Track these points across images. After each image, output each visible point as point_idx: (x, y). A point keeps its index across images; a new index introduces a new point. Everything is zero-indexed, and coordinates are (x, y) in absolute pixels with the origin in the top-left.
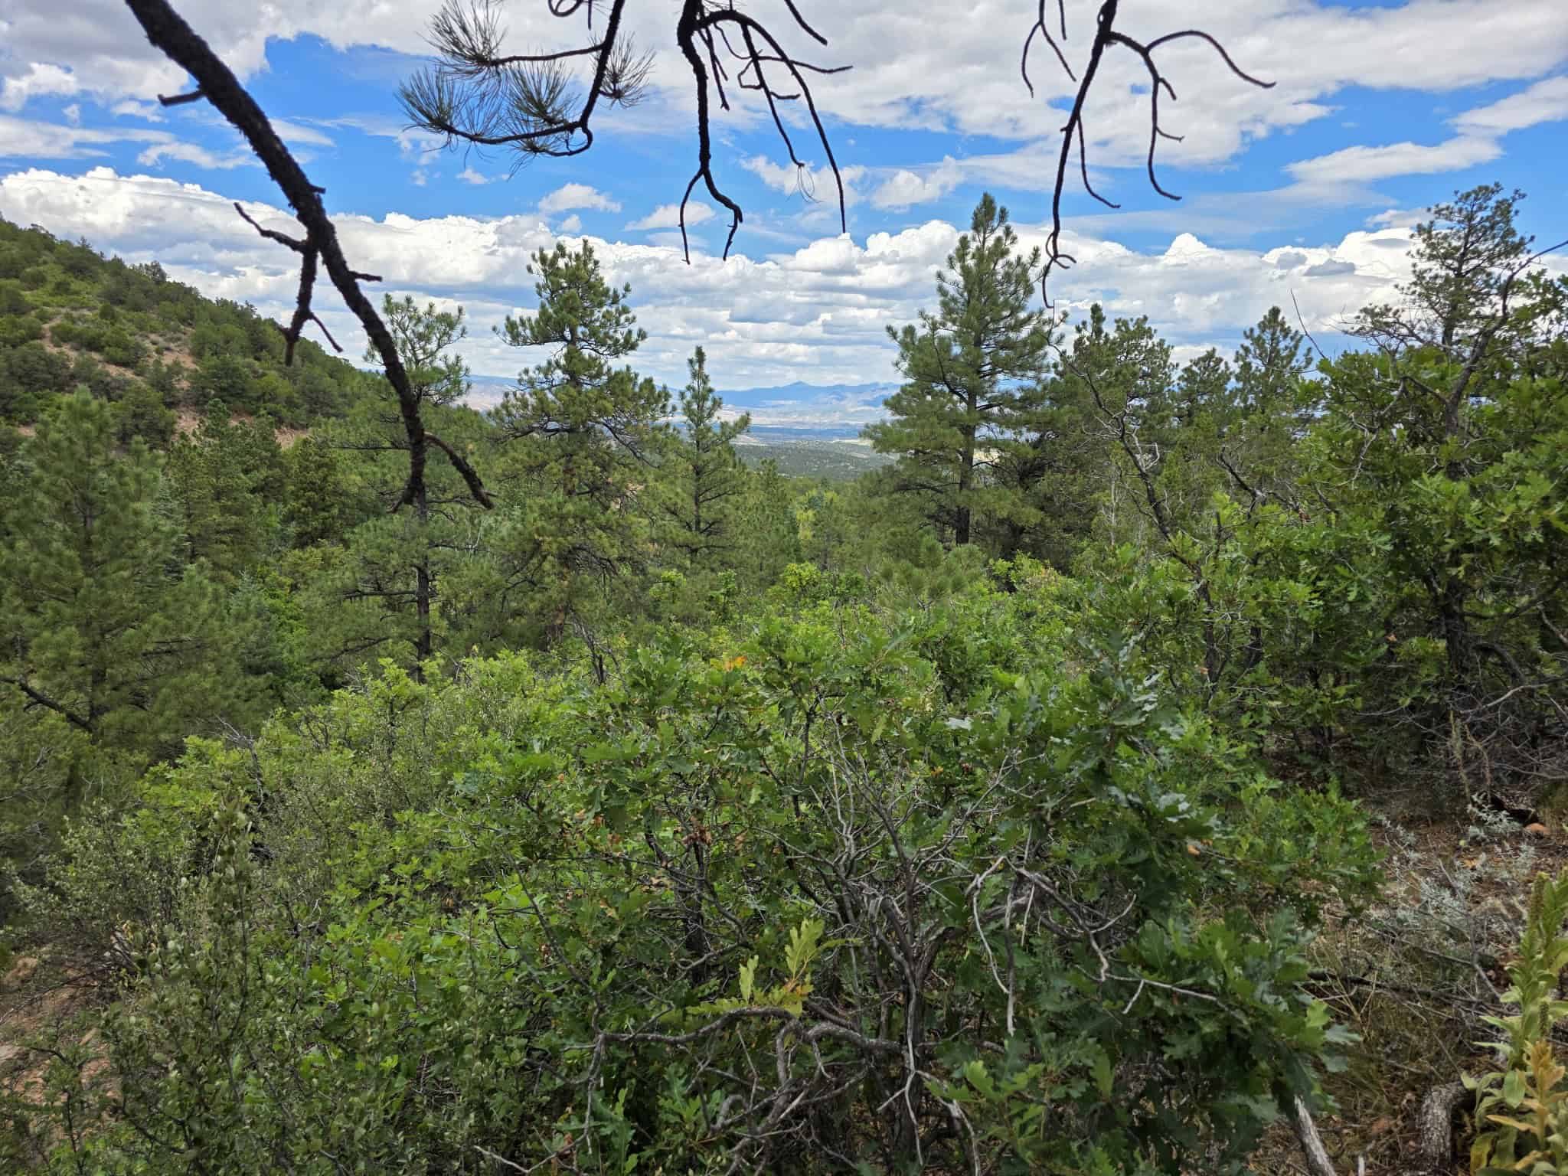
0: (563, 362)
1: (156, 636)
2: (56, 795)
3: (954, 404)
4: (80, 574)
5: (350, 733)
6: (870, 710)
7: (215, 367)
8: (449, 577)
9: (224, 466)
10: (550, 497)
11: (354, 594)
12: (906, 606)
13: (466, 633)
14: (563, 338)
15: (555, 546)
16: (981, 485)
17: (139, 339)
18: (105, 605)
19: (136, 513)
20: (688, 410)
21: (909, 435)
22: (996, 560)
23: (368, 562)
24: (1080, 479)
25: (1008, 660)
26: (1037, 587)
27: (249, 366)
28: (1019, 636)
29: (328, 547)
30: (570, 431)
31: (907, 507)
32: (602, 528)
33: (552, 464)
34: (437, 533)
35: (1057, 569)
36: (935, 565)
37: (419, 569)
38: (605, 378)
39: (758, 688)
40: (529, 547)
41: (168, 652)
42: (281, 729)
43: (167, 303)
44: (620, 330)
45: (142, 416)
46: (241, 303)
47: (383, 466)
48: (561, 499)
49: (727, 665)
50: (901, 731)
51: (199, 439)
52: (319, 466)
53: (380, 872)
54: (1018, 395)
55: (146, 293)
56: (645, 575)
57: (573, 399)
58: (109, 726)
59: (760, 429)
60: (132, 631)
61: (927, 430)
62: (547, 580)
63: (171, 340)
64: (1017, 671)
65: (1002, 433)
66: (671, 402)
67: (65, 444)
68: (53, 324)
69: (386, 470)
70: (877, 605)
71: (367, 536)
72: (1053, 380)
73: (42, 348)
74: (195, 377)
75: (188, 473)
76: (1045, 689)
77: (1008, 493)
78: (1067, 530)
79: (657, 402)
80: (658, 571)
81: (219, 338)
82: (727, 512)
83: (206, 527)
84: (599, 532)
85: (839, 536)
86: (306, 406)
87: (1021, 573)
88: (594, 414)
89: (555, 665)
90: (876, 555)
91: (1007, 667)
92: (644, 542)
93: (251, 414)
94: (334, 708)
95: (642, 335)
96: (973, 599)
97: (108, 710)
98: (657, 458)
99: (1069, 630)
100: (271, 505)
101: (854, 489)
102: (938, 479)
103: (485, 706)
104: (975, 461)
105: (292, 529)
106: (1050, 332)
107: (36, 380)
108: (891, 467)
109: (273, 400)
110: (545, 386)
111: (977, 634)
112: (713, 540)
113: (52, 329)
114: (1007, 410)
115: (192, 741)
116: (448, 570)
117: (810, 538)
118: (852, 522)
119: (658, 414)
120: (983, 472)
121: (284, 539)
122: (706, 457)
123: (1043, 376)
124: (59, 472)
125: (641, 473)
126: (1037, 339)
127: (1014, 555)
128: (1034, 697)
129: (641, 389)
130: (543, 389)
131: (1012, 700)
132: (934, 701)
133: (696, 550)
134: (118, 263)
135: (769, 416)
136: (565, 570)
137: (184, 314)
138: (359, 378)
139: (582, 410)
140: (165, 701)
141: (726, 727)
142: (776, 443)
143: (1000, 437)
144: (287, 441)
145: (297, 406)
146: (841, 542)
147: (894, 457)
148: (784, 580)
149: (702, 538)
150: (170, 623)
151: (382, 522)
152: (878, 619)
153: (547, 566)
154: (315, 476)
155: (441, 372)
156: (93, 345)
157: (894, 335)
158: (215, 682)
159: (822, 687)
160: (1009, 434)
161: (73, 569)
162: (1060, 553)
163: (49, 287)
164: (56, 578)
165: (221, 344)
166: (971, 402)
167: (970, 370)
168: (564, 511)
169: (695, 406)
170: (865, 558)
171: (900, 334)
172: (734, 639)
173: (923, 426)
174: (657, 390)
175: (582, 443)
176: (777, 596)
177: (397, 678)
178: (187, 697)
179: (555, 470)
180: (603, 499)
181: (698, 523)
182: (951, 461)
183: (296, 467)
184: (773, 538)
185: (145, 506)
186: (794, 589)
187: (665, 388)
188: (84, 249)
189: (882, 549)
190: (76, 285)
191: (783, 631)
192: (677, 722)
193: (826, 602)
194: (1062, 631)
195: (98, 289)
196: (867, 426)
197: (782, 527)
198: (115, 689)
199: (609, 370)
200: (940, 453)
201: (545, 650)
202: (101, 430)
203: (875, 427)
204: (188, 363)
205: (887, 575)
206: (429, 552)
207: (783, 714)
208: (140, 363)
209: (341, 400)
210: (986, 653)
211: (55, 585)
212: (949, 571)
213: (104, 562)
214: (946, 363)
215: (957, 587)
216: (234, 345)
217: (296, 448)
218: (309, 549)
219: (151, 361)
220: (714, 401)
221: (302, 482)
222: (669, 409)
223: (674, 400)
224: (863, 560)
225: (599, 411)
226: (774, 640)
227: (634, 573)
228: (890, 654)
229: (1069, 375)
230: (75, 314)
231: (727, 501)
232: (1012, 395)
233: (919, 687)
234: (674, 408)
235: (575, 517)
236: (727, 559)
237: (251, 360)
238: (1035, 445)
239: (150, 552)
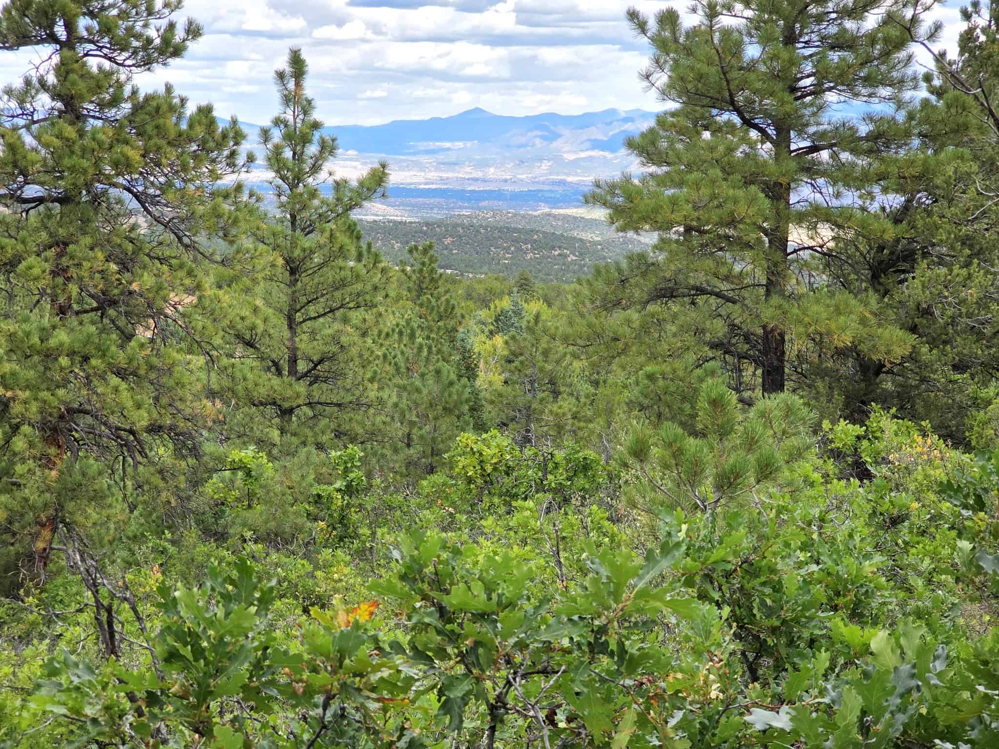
0: (51, 79)
3: (752, 145)
6: (608, 699)
10: (26, 320)
12: (672, 507)
14: (52, 38)
15: (34, 407)
16: (803, 289)
20: (275, 161)
21: (674, 202)
22: (834, 422)
24: (979, 277)
25: (858, 603)
26: (908, 471)
28: (878, 558)
30: (63, 200)
31: (672, 328)
32: (121, 373)
33: (32, 260)
35: (944, 437)
36: (724, 433)
38: (127, 107)
39: (398, 660)
44: (154, 22)
48: (46, 322)
49: (342, 618)
50: (664, 737)
54: (864, 129)
56: (197, 457)
57: (69, 143)
59: (404, 192)
61: (705, 192)
62: (19, 469)
64: (875, 623)
65: (838, 195)
66: (245, 148)
70: (621, 505)
72: (925, 103)
76: (923, 651)
77: (853, 302)
78: (959, 367)
79: (219, 146)
80: (221, 449)
82: (344, 340)
84: (115, 380)
85: (552, 382)
87: (880, 445)
88: (108, 170)
89: (34, 624)
90: (620, 413)
91: (856, 615)
92: (197, 397)
95: (194, 31)
96: (794, 493)
98: (219, 247)
99: (965, 545)
101: (578, 295)
102: (727, 278)
104: (791, 246)
106: (914, 20)
108: (642, 256)
110: (21, 122)
111: (802, 556)
112: (319, 392)
114: (845, 156)
117: (498, 384)
118: (575, 356)
119: (220, 168)
120: (806, 264)
122: (307, 242)
123: (907, 95)
125: (190, 273)
126: (894, 32)
127: (866, 414)
128: (905, 668)
129: (191, 126)
130: (15, 129)
131: (866, 675)
132: (725, 680)
133: (291, 411)
135: (422, 168)
136: (53, 451)
139: (85, 163)
141: (342, 734)
142: (436, 215)
143: (835, 203)
146: (556, 394)
147: (648, 238)
148: (452, 465)
149: (301, 388)
152: (624, 533)
153: (19, 444)
157: (642, 27)
159: (518, 659)
160: (850, 198)
162: (949, 408)
166: (781, 142)
167: (779, 86)
168: (53, 342)
169: (288, 154)
170: (601, 421)
171: (652, 25)
172: (362, 573)
173: (697, 186)
174: (221, 126)
175: (85, 221)
176: (440, 494)
179: (36, 271)
180: (122, 322)
181: (293, 361)
182: (748, 246)
184: (431, 387)
186: (470, 481)
187: (234, 122)
189: (630, 404)
191: (445, 555)
192: (250, 726)
193: (530, 504)
194: (954, 548)
196: (597, 185)
197: (445, 367)
199: (134, 92)
200: (731, 232)
201: (17, 598)
203: (612, 188)
205: (640, 452)
207: (446, 707)
210: (818, 590)
212: (751, 443)
214: (734, 74)
215: (766, 471)
220: (323, 145)
222: (241, 160)
223: (251, 144)
224: (597, 426)
225: (115, 165)
226: (429, 570)
227: (178, 454)
228: (643, 594)
229: (951, 94)
231: (345, 320)
232: (853, 130)
233: (697, 653)
234: (251, 158)
235: (71, 354)
236: (346, 427)
238: (897, 218)
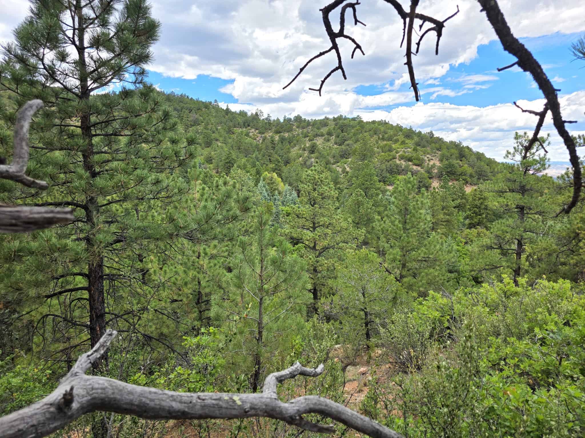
1: (422, 255)
2: (390, 301)
4: (402, 232)
5: (487, 301)
7: (446, 164)
8: (531, 245)
9: (446, 198)
11: (491, 248)
13: (537, 269)
17: (423, 157)
18: (408, 243)
19: (421, 214)
23: (497, 236)
27: (458, 163)
29: (480, 229)
34: (528, 226)
37: (518, 240)
40: (572, 235)
41: (425, 261)
42: (461, 295)
43: (433, 144)
45: (421, 182)
46: (458, 142)
47: (507, 199)
51: (438, 189)
52: (480, 199)
53: (500, 359)
55: (427, 141)
58: (405, 282)
60: (414, 252)
63: (433, 156)
67: (402, 191)
68: (399, 154)
69: (508, 201)
71: (497, 226)
73: (395, 162)
74: (439, 168)
75: (435, 201)
81: (449, 155)
83: (438, 219)
86: (477, 177)
93: (457, 180)
94: (482, 290)
97: (405, 277)
100: (460, 213)
103: (550, 302)
105: (467, 222)
107: (393, 172)
109: (465, 175)
113: (399, 156)
115: (431, 292)
116: (531, 242)
121: (464, 225)
124: (400, 200)
134: (420, 133)
137: (438, 147)
138: (501, 165)
140: (423, 277)
144: (468, 190)
145: (473, 177)
150: (426, 251)
151: (504, 221)
154: (478, 203)
155: (537, 161)
156: (410, 160)
158: (439, 274)
161: (400, 231)
163: (400, 143)
164: (395, 233)
165: (449, 156)
177: (509, 283)
178: (430, 277)
183: (471, 199)
185: (423, 211)
188: (411, 129)
190: (407, 141)
195: (413, 142)
198: (408, 270)
202: (413, 187)
204: (438, 164)
206: (524, 234)
208: (423, 165)
209: (490, 174)
211: (395, 235)
213: (409, 229)
216: (453, 156)
217: (472, 192)
218: (473, 229)
219: (426, 164)
221: (473, 205)
230: (406, 150)
237: (459, 161)
239: (423, 227)
